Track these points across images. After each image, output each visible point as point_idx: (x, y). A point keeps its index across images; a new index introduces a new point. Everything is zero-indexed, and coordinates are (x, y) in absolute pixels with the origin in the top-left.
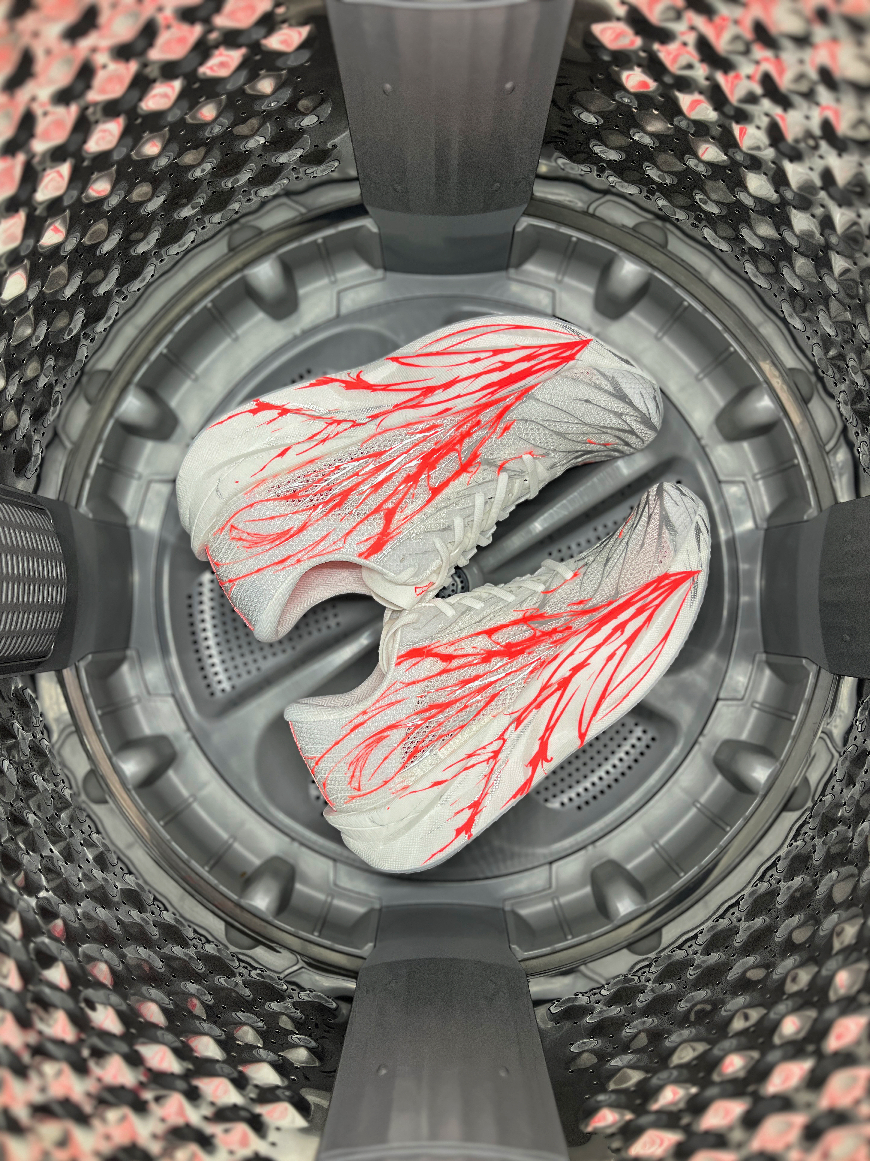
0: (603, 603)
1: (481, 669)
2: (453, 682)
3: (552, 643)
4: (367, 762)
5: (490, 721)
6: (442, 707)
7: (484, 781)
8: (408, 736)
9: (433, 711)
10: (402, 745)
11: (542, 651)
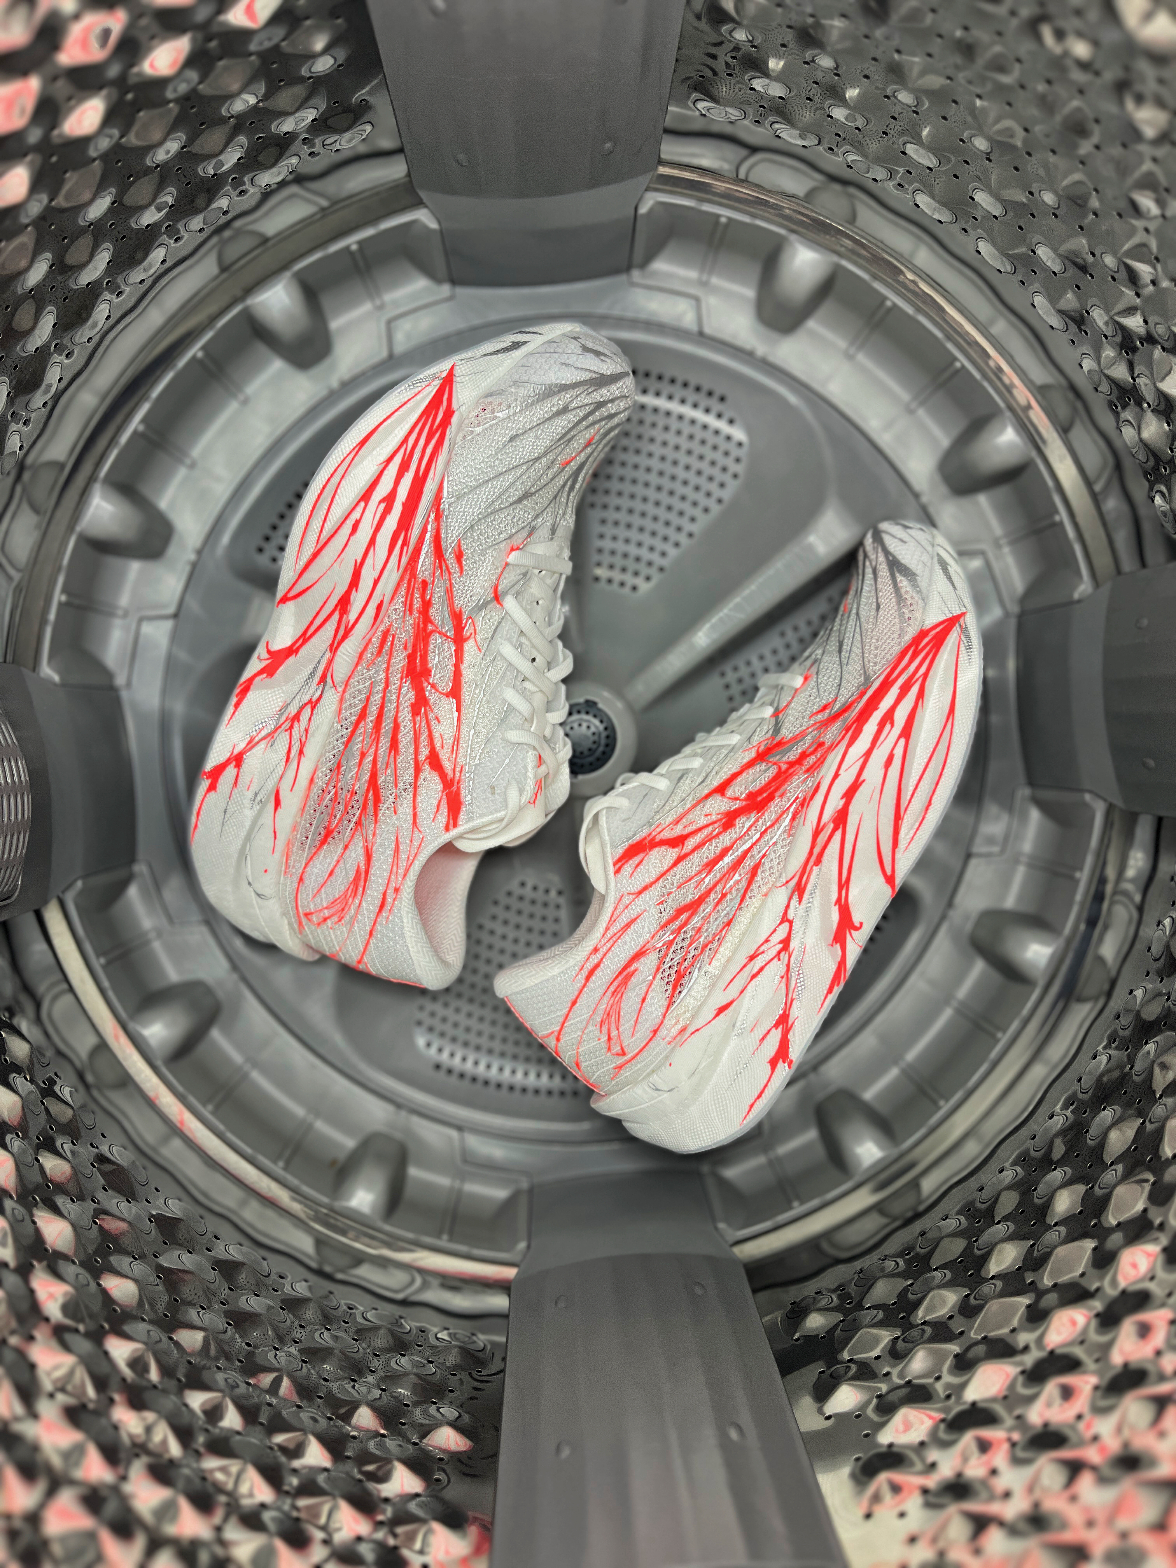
0: (854, 698)
1: (726, 839)
2: (695, 869)
3: (806, 771)
4: (622, 1013)
5: (763, 903)
6: (693, 907)
7: (783, 985)
8: (662, 960)
9: (684, 917)
10: (659, 975)
11: (796, 787)
